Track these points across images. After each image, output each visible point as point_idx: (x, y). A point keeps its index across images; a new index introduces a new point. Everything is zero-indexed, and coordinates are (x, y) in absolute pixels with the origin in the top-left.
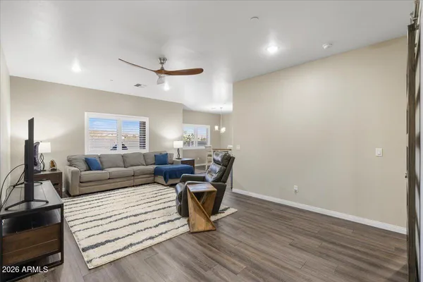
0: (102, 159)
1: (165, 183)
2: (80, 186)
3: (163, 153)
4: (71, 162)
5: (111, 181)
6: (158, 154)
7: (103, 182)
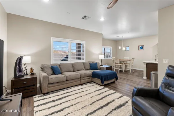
0: (61, 67)
1: (101, 84)
2: (48, 87)
3: (94, 62)
4: (43, 69)
5: (67, 82)
6: (91, 63)
7: (63, 83)
